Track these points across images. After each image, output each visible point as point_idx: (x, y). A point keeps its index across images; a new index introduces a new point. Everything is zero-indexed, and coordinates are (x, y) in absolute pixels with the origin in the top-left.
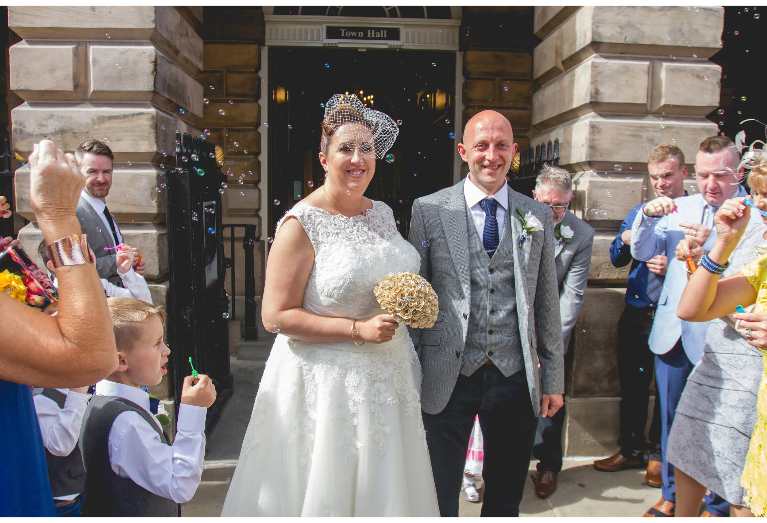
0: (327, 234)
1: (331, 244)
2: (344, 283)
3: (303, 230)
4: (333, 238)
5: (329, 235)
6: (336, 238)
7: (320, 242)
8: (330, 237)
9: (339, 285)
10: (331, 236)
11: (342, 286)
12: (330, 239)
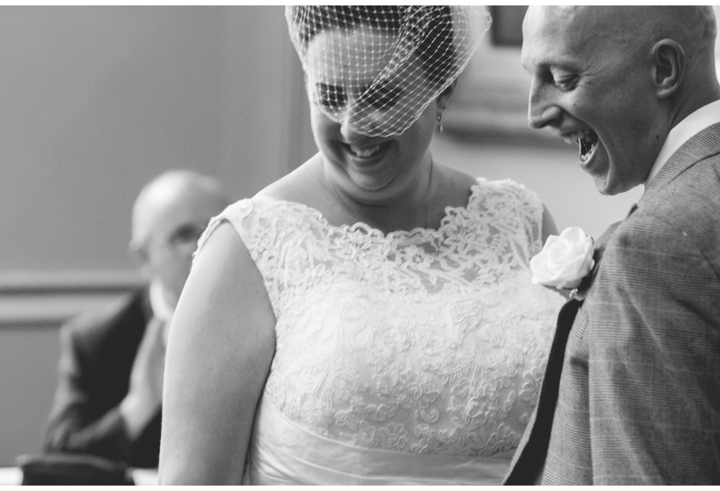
0: (300, 264)
1: (307, 288)
2: (324, 381)
3: (247, 253)
4: (313, 274)
5: (308, 266)
6: (323, 272)
7: (286, 285)
8: (307, 271)
9: (315, 387)
10: (312, 266)
11: (320, 390)
12: (307, 276)
